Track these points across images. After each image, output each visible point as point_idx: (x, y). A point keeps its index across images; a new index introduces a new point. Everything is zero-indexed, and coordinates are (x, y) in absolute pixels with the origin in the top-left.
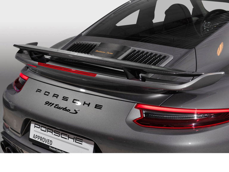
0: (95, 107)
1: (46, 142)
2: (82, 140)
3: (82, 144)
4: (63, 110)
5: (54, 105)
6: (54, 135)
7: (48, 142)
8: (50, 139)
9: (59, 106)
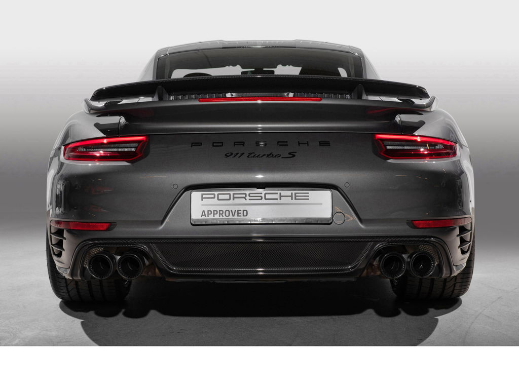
0: (320, 145)
1: (233, 216)
2: (308, 193)
3: (308, 199)
4: (266, 157)
5: (246, 155)
6: (249, 199)
7: (238, 213)
8: (242, 208)
9: (257, 154)
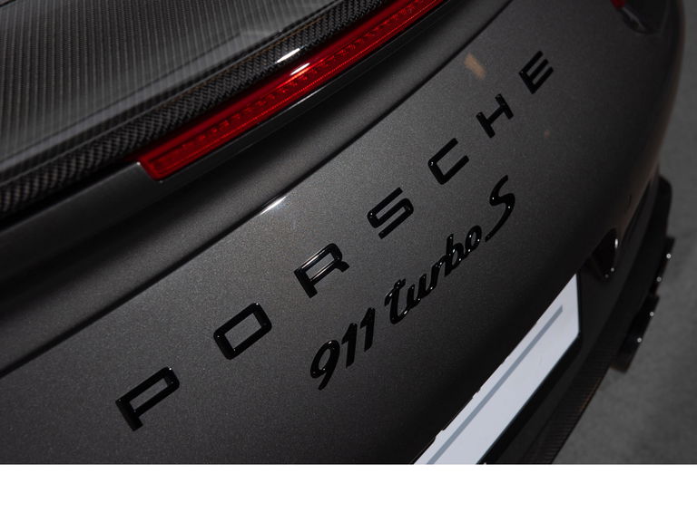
0: (533, 88)
4: (447, 273)
5: (383, 313)
9: (413, 281)
